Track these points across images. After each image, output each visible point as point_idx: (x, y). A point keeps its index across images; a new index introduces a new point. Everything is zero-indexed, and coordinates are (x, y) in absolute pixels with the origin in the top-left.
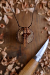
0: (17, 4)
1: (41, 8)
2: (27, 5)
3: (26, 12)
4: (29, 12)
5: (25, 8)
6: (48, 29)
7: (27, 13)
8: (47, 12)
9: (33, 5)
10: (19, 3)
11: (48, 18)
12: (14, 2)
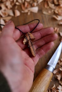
0: (15, 5)
1: (46, 6)
2: (27, 6)
3: (27, 13)
4: (31, 12)
5: (26, 8)
6: (59, 30)
7: (29, 14)
8: (54, 10)
9: (35, 4)
10: (17, 3)
11: (57, 17)
12: (11, 4)
